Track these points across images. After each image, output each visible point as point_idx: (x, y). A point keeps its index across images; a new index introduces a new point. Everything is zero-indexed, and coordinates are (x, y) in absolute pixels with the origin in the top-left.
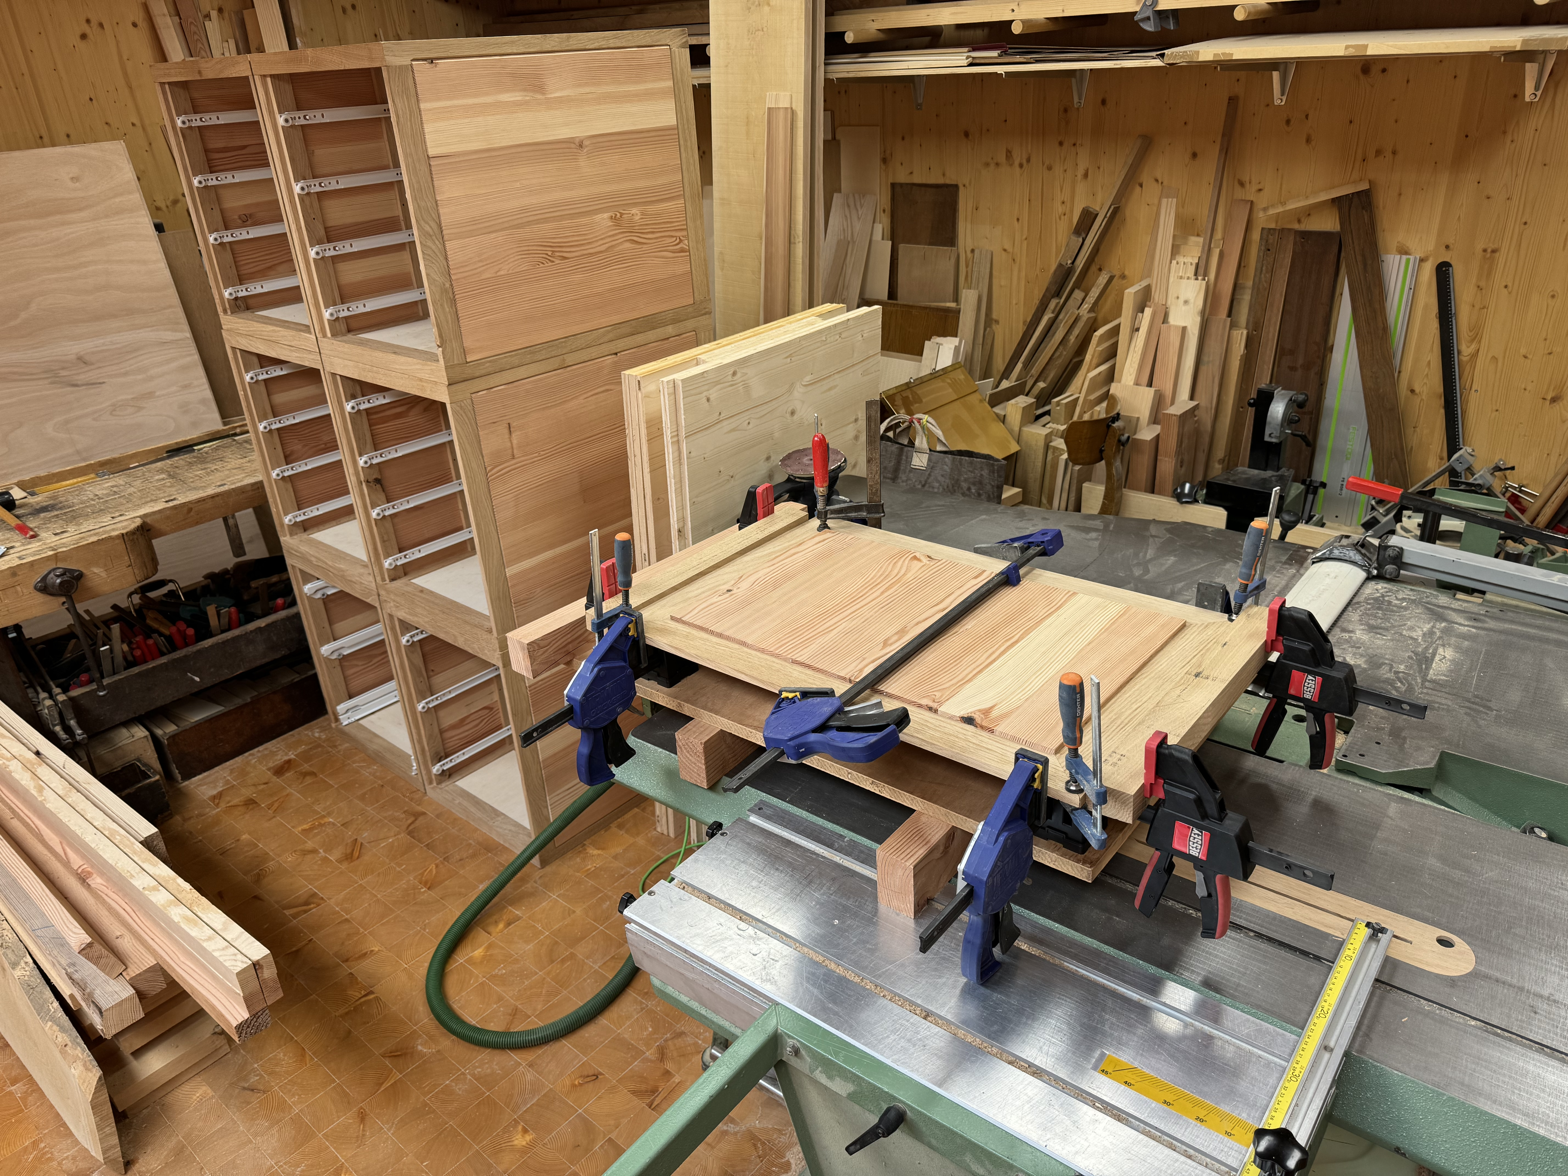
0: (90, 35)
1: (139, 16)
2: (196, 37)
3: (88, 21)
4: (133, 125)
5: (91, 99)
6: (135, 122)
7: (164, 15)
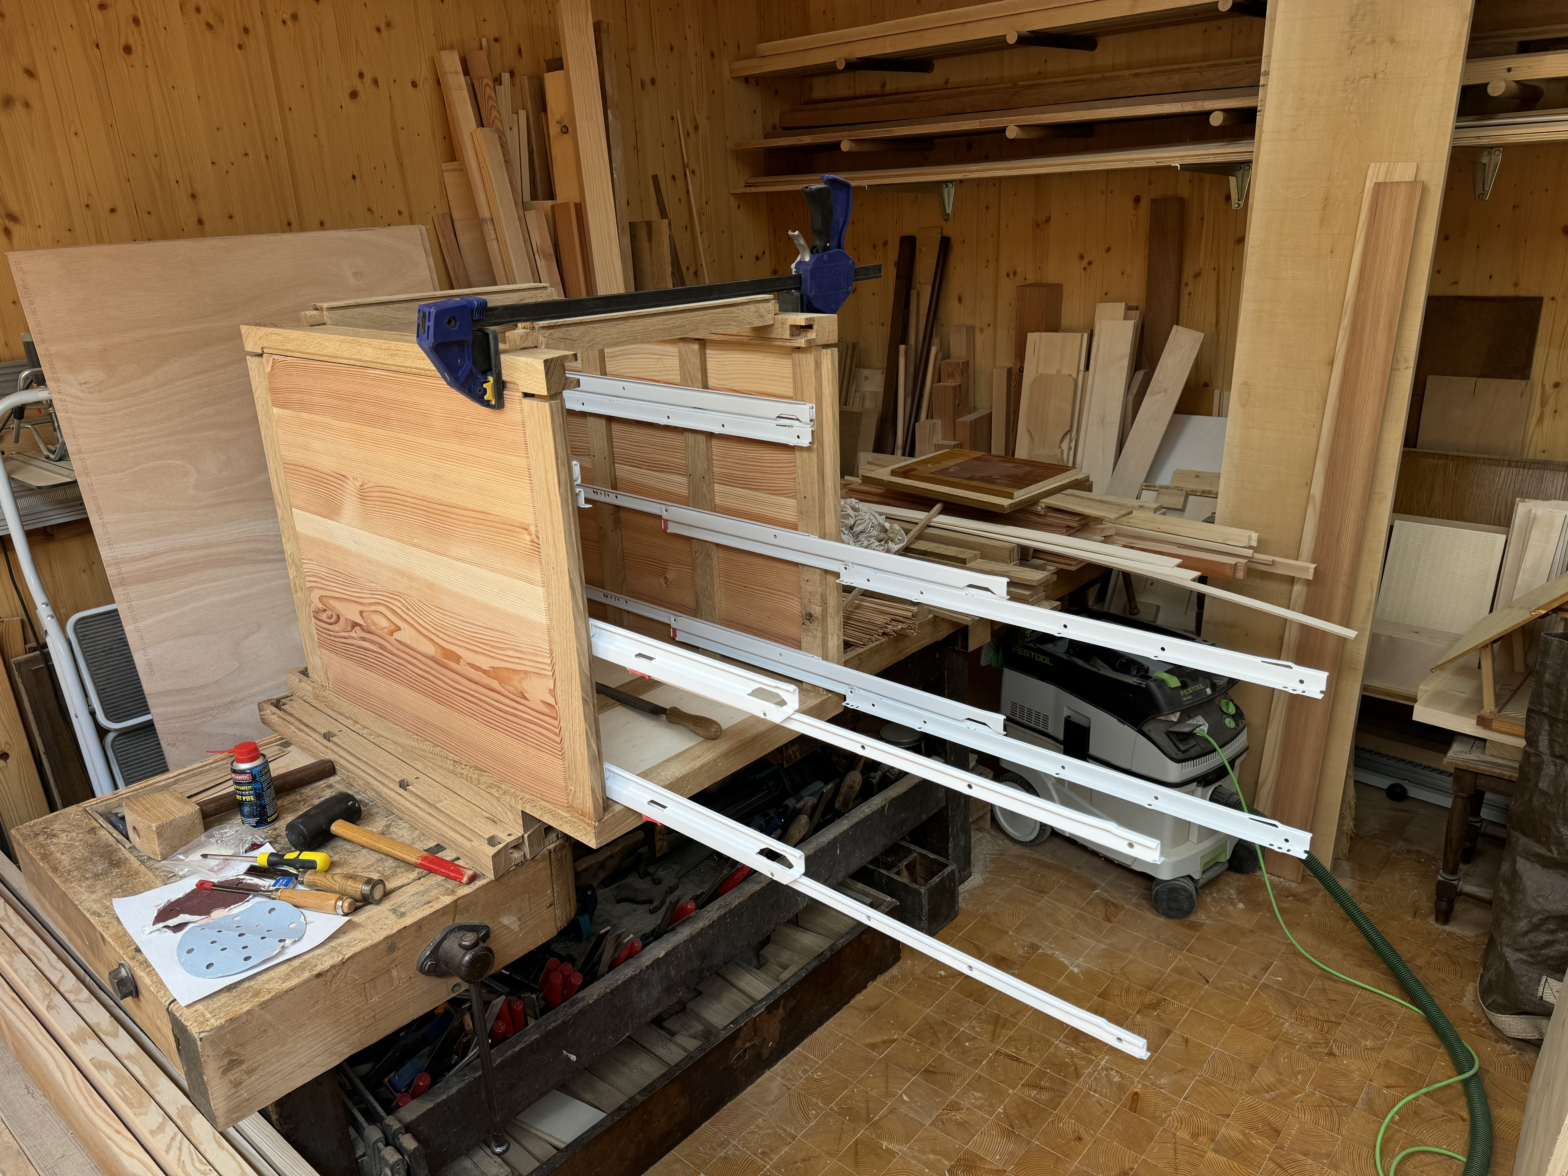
0: (362, 95)
1: (424, 73)
2: (491, 103)
3: (361, 75)
4: (400, 213)
5: (354, 177)
6: (403, 210)
7: (457, 73)
